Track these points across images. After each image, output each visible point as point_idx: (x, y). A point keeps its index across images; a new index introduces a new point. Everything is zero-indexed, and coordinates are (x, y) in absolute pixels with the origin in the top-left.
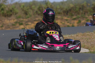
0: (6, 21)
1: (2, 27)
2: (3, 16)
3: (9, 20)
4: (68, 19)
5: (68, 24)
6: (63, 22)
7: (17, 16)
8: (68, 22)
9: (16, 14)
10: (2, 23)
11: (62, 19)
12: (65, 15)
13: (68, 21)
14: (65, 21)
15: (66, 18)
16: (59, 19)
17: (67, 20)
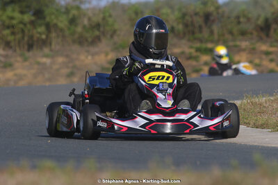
0: (82, 57)
1: (71, 75)
2: (74, 42)
3: (93, 55)
4: (272, 49)
5: (272, 66)
6: (257, 61)
7: (115, 44)
8: (272, 60)
9: (112, 36)
10: (70, 65)
11: (252, 51)
12: (261, 39)
13: (271, 57)
14: (264, 57)
15: (264, 48)
16: (244, 50)
17: (267, 53)
